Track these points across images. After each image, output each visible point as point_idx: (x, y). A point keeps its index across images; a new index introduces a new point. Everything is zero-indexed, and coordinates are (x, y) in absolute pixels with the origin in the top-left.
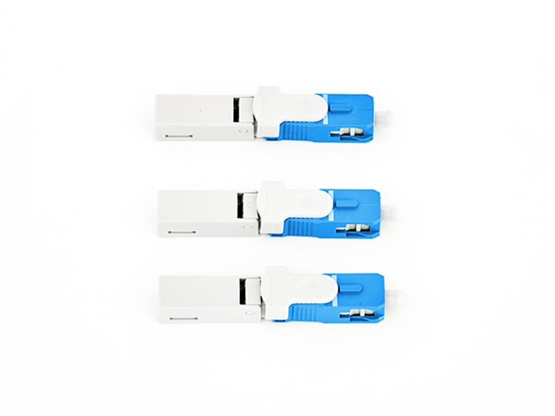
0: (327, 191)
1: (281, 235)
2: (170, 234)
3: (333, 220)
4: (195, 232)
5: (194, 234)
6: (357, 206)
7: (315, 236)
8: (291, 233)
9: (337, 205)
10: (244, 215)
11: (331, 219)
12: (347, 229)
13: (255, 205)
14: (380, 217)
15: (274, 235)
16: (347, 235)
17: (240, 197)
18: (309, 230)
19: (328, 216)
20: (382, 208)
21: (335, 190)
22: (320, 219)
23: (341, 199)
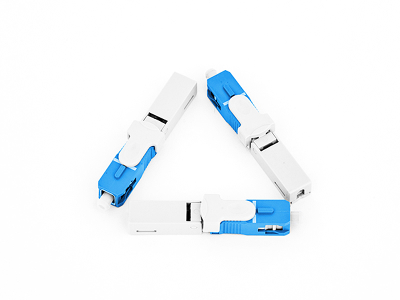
0: (251, 201)
1: (218, 233)
2: (138, 233)
3: (255, 222)
4: (156, 231)
5: (155, 232)
6: (273, 212)
7: (242, 234)
8: (226, 231)
9: (259, 212)
10: (191, 219)
11: (254, 221)
12: (266, 228)
13: (199, 211)
14: (289, 220)
15: (213, 233)
16: (266, 233)
17: (189, 206)
18: (239, 230)
19: (252, 219)
20: (291, 214)
21: (257, 201)
22: (247, 221)
23: (262, 207)
